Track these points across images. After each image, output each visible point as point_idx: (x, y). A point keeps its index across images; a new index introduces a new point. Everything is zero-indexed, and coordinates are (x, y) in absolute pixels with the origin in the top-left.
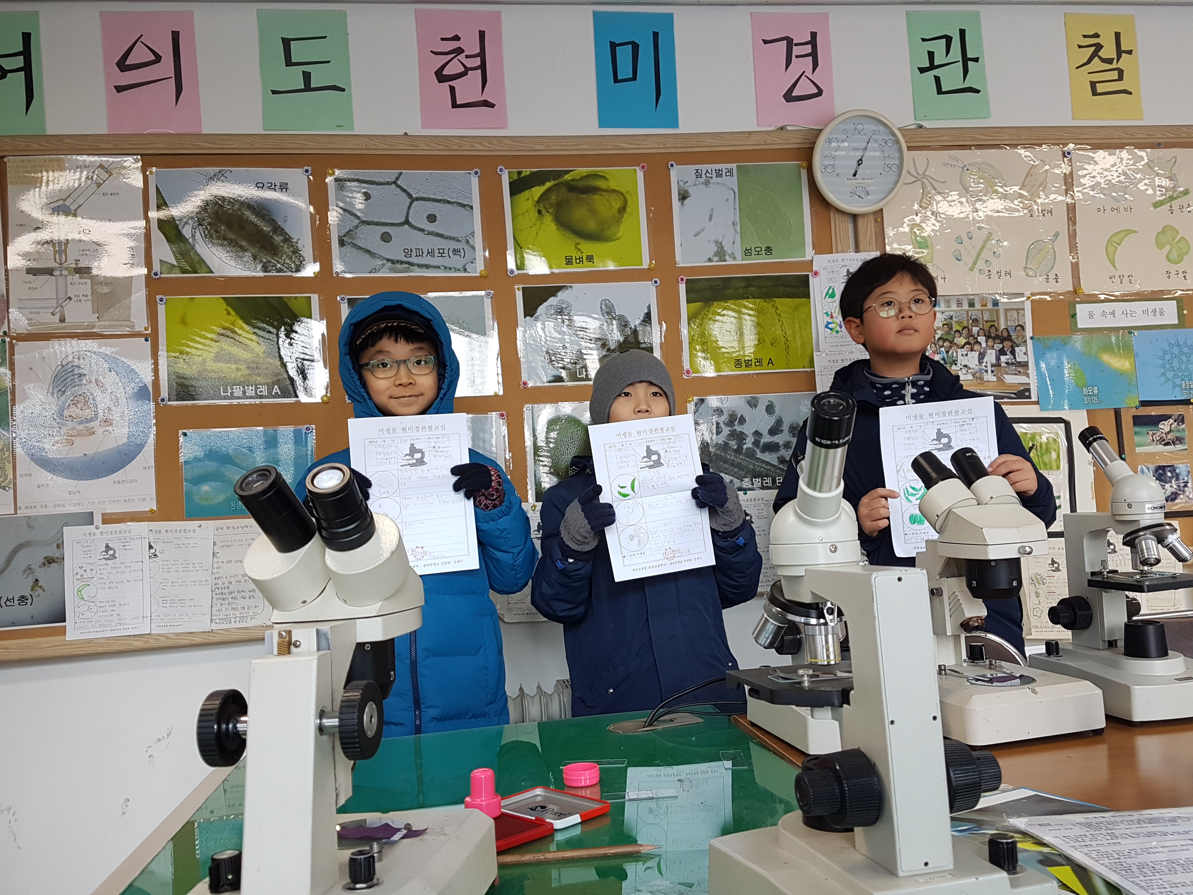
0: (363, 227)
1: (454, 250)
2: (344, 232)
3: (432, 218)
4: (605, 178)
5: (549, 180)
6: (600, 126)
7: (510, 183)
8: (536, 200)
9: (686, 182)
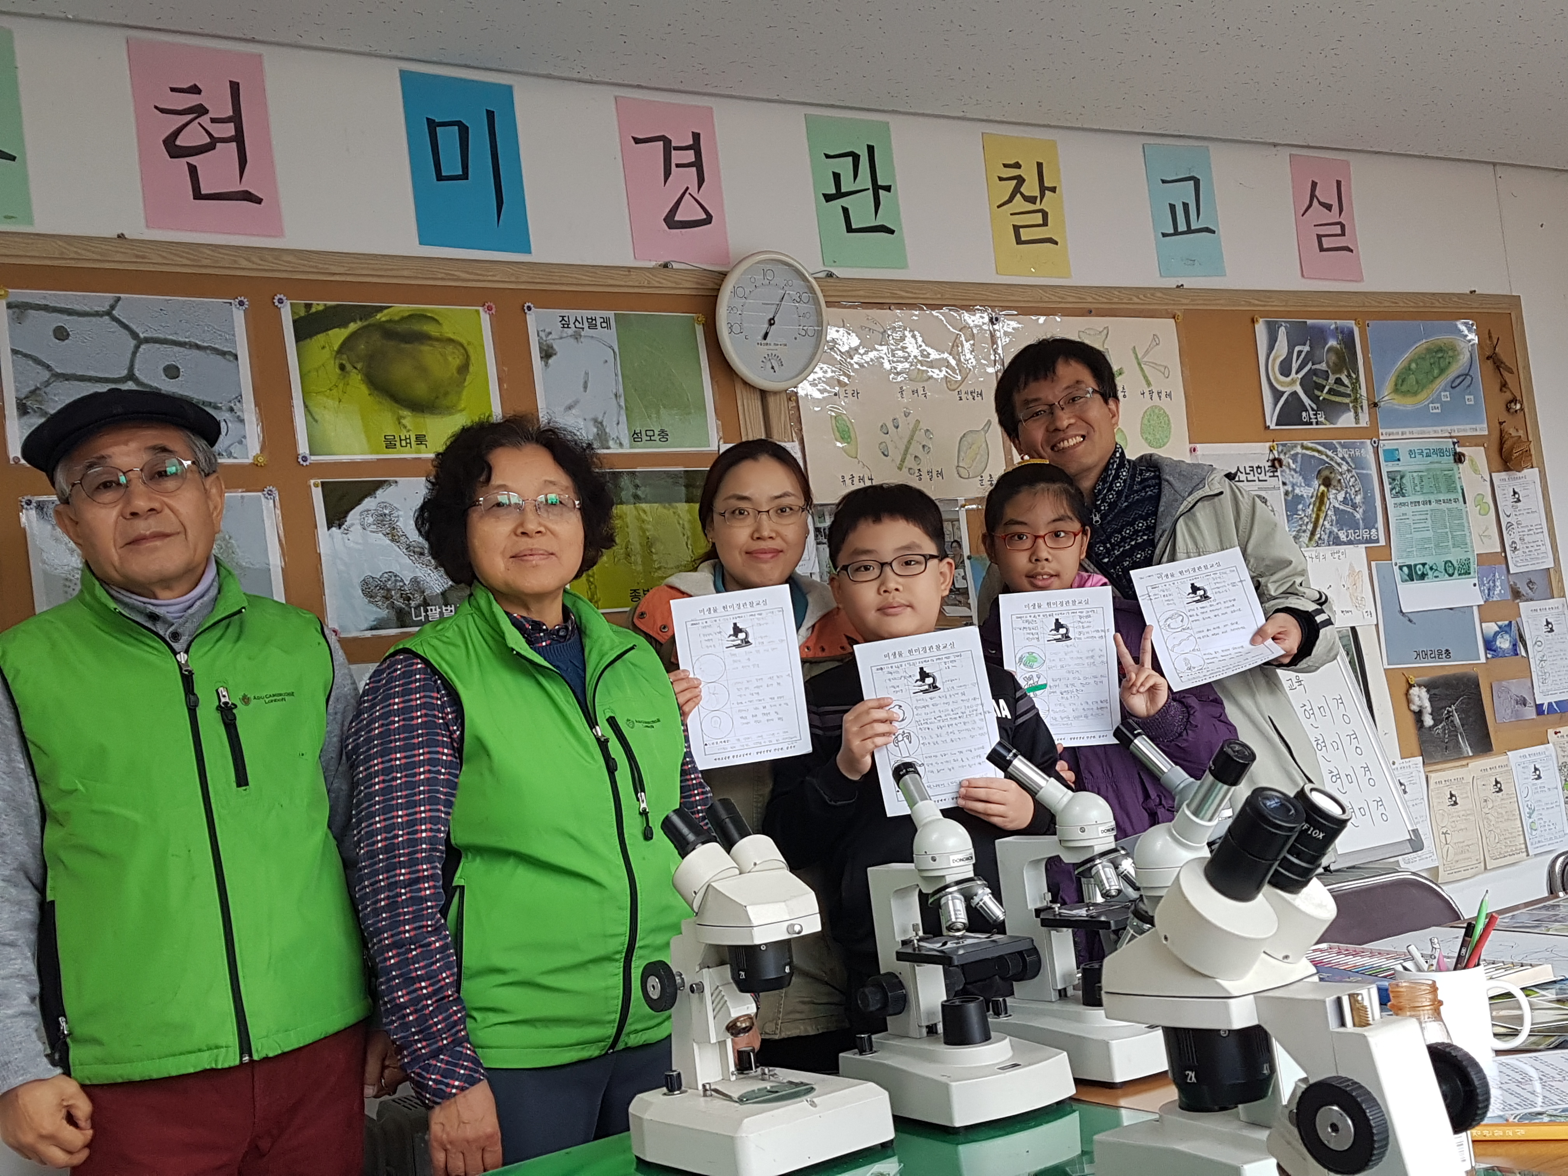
2: (26, 391)
3: (172, 372)
4: (436, 320)
5: (354, 321)
6: (421, 243)
7: (294, 321)
8: (336, 347)
9: (550, 333)
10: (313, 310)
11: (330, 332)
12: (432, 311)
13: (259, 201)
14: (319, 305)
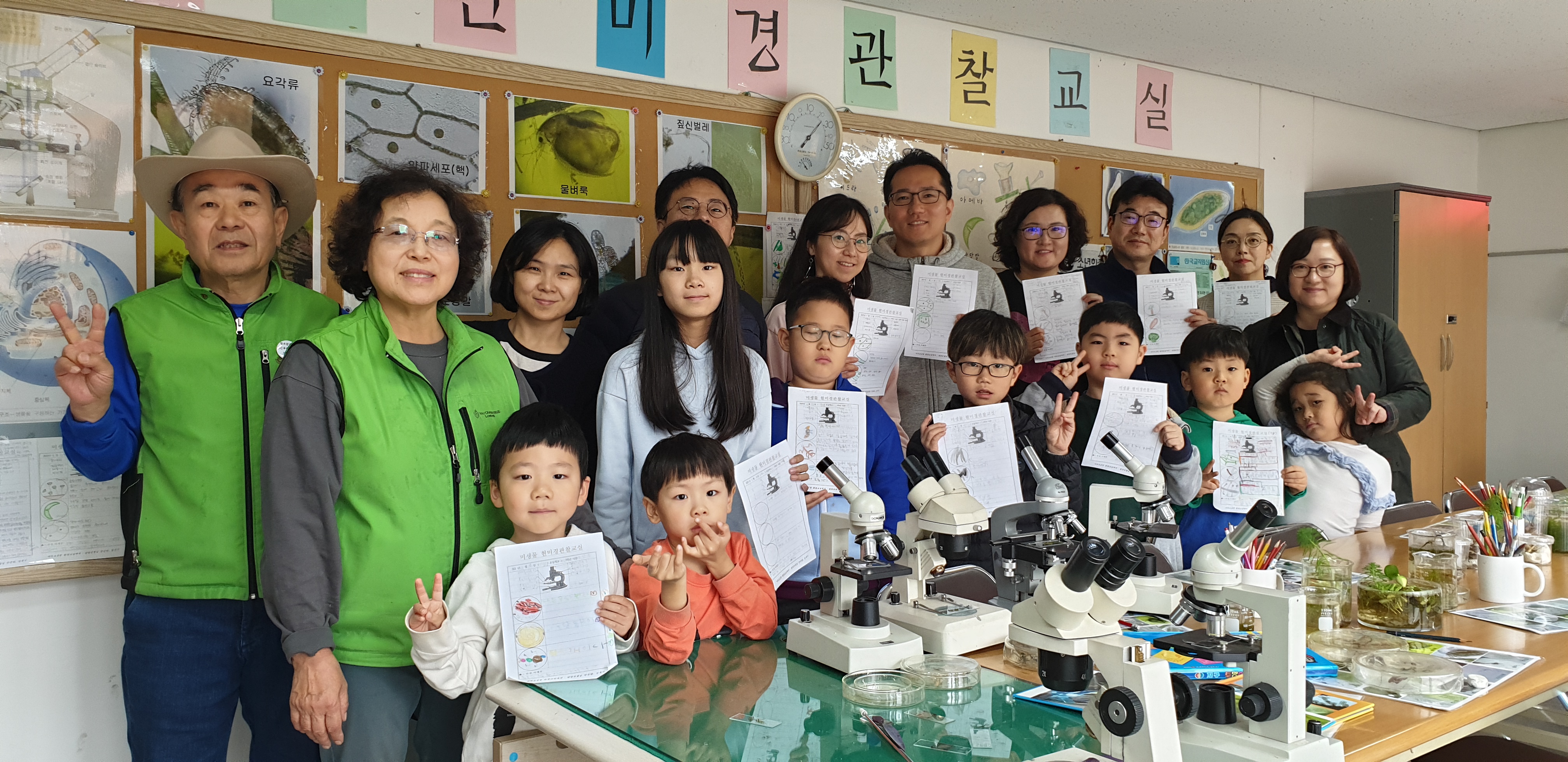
0: (371, 134)
1: (458, 167)
2: (351, 138)
3: (439, 133)
4: (602, 115)
5: (552, 111)
6: (598, 65)
7: (515, 108)
8: (538, 127)
9: (671, 130)
10: (528, 102)
11: (536, 117)
12: (599, 109)
13: (503, 30)
14: (531, 99)
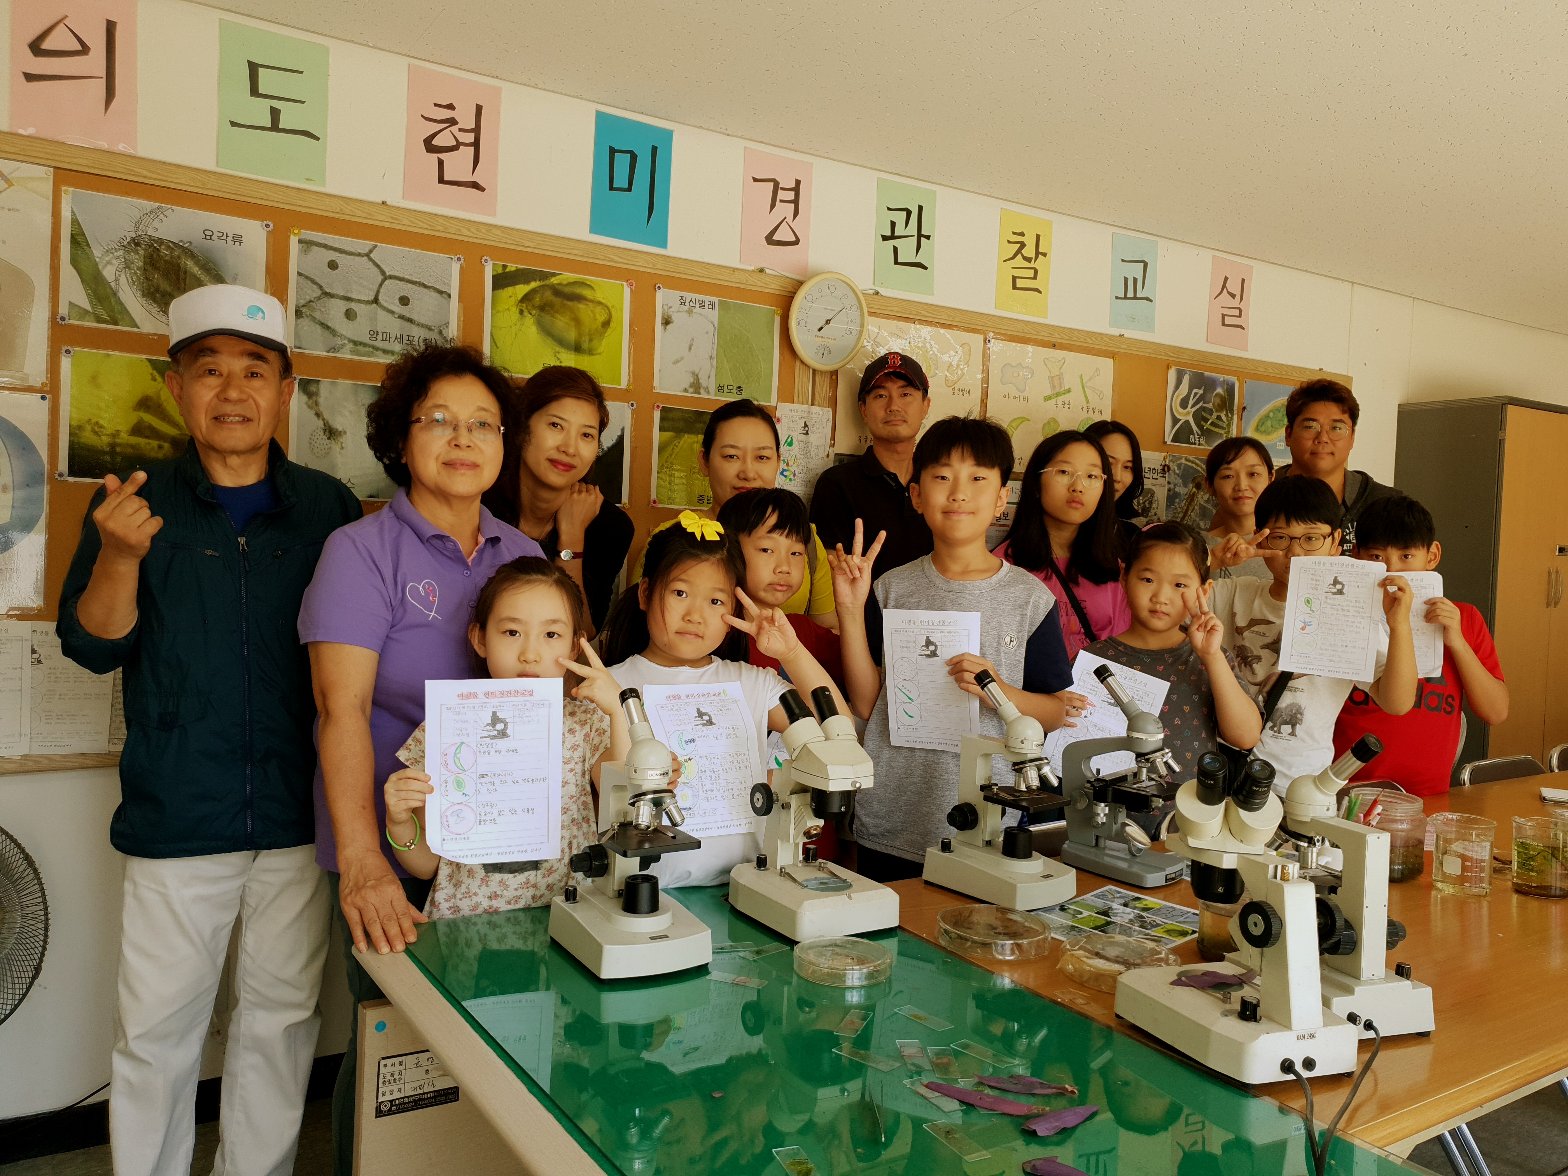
0: (326, 299)
2: (302, 302)
3: (404, 301)
4: (592, 288)
5: (535, 280)
6: (591, 232)
7: (493, 276)
8: (519, 298)
9: (671, 307)
10: (508, 270)
11: (517, 287)
12: (591, 281)
13: (483, 189)
14: (512, 267)
